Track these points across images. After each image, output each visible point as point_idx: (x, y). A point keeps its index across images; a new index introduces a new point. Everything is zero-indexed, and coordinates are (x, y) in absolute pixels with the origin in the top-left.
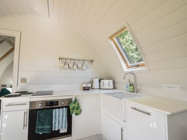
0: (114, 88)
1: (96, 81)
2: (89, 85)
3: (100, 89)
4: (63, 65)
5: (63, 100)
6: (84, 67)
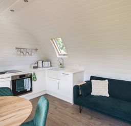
0: (51, 66)
1: (40, 63)
2: (36, 65)
3: (42, 67)
4: (19, 53)
5: (28, 74)
6: (33, 54)
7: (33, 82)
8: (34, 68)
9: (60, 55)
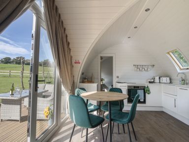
0: (171, 82)
1: (157, 78)
2: (153, 80)
3: (160, 83)
4: (136, 69)
6: (149, 70)
7: (147, 94)
8: (150, 82)
9: (181, 69)
